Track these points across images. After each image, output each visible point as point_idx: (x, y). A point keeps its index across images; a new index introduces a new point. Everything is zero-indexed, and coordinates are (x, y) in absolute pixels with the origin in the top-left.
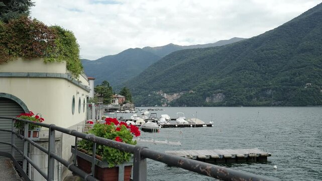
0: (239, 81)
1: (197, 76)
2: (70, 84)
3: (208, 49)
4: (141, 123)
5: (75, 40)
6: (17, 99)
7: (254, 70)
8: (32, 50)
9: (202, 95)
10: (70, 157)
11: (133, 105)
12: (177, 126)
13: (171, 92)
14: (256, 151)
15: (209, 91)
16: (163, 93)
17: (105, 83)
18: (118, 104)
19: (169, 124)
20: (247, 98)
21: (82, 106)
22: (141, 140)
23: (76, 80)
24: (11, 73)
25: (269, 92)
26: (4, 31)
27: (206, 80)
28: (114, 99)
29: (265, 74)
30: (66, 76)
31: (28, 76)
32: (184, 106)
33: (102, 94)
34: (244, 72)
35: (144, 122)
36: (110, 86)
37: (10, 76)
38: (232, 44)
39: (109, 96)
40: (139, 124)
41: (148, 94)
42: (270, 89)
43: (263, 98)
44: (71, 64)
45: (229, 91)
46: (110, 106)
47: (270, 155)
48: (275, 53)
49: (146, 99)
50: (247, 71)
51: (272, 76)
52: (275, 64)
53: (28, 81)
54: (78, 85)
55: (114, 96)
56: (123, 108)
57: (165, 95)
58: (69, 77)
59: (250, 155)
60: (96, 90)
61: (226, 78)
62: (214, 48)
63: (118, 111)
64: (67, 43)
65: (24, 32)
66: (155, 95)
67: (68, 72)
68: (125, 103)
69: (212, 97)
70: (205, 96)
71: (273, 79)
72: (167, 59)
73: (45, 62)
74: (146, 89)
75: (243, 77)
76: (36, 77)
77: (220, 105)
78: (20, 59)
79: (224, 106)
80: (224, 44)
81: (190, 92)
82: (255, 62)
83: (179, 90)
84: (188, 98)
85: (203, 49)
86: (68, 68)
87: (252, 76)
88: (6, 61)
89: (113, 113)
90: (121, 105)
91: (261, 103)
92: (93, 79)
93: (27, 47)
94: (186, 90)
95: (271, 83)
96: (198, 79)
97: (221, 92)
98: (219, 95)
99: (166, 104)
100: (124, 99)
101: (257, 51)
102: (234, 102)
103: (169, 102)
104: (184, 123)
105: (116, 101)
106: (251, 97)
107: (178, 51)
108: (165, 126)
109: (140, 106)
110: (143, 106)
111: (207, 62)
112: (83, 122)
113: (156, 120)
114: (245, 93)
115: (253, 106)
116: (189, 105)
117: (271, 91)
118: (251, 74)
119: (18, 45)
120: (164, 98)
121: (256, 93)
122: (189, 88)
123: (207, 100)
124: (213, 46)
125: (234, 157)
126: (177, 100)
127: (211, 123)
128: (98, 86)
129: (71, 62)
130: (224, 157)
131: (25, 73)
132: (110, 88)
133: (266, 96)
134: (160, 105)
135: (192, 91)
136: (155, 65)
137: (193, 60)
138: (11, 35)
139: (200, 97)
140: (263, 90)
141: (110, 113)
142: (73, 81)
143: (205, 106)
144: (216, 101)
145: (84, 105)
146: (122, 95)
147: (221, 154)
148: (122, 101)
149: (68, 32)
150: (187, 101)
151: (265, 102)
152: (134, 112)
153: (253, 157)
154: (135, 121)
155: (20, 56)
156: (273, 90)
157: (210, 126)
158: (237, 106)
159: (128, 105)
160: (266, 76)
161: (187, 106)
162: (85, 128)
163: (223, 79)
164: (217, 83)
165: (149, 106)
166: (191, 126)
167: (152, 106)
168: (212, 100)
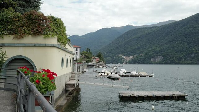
0: (173, 48)
1: (145, 45)
2: (60, 50)
3: (152, 27)
4: (108, 74)
5: (63, 24)
6: (29, 59)
7: (183, 41)
8: (37, 30)
9: (148, 57)
10: (60, 94)
11: (104, 63)
12: (130, 76)
13: (128, 55)
14: (177, 93)
15: (153, 54)
16: (124, 56)
17: (87, 49)
18: (95, 62)
19: (125, 75)
20: (178, 59)
21: (69, 63)
22: (104, 84)
23: (65, 48)
24: (25, 44)
25: (193, 55)
26: (21, 20)
27: (151, 47)
28: (93, 60)
29: (190, 43)
30: (57, 46)
31: (35, 46)
32: (137, 64)
33: (85, 56)
34: (176, 42)
35: (110, 73)
36: (90, 51)
37: (25, 46)
38: (168, 24)
39: (89, 58)
40: (107, 75)
41: (114, 56)
42: (193, 53)
43: (189, 59)
44: (60, 38)
45: (166, 54)
46: (90, 64)
47: (187, 96)
48: (197, 30)
49: (113, 60)
50: (178, 42)
51: (195, 44)
52: (196, 37)
53: (35, 48)
54: (66, 50)
55: (92, 57)
56: (99, 65)
57: (125, 57)
58: (59, 46)
59: (173, 95)
60: (82, 54)
61: (164, 46)
62: (157, 27)
63: (95, 67)
64: (57, 26)
65: (32, 20)
66: (118, 57)
67: (59, 43)
68: (99, 62)
69: (155, 58)
70: (150, 58)
71: (196, 47)
72: (126, 35)
73: (45, 37)
74: (112, 53)
75: (175, 45)
76: (39, 46)
77: (160, 63)
78: (30, 36)
79: (163, 64)
80: (163, 24)
81: (141, 55)
82: (183, 35)
83: (133, 54)
84: (139, 59)
85: (149, 28)
86: (58, 40)
87: (181, 45)
88: (22, 37)
89: (91, 68)
90: (97, 63)
91: (187, 62)
92: (80, 47)
93: (34, 28)
94: (138, 54)
95: (194, 50)
96: (145, 47)
97: (161, 55)
98: (160, 57)
99: (125, 63)
100: (99, 59)
101: (184, 29)
102: (170, 61)
103: (127, 61)
104: (136, 74)
105: (94, 61)
106: (181, 59)
107: (133, 29)
108: (122, 76)
109: (109, 64)
110: (111, 64)
111: (152, 36)
112: (70, 73)
113: (117, 72)
114: (176, 56)
115: (182, 64)
116: (140, 63)
117: (194, 54)
118: (180, 44)
119: (29, 27)
120: (124, 59)
121: (184, 56)
122: (140, 52)
123: (152, 60)
124: (156, 26)
125: (162, 96)
126: (132, 60)
127: (152, 74)
128: (83, 51)
129: (60, 37)
130: (156, 96)
131: (33, 44)
132: (91, 53)
133: (190, 57)
134: (121, 63)
135: (142, 55)
136: (118, 38)
137: (142, 35)
138: (25, 21)
139: (147, 58)
140: (189, 54)
141: (90, 68)
142: (62, 48)
143: (150, 64)
144: (157, 60)
145: (70, 63)
146: (98, 57)
147: (154, 94)
148: (98, 60)
149: (59, 19)
150: (139, 61)
151: (190, 62)
152: (105, 67)
153: (175, 97)
154: (104, 73)
155: (30, 34)
156: (195, 54)
157: (151, 76)
158: (171, 64)
159: (101, 63)
160: (191, 45)
161: (139, 64)
162: (71, 76)
163: (162, 47)
164: (158, 49)
165: (115, 64)
166: (139, 76)
167: (116, 64)
168: (155, 60)
